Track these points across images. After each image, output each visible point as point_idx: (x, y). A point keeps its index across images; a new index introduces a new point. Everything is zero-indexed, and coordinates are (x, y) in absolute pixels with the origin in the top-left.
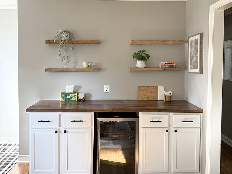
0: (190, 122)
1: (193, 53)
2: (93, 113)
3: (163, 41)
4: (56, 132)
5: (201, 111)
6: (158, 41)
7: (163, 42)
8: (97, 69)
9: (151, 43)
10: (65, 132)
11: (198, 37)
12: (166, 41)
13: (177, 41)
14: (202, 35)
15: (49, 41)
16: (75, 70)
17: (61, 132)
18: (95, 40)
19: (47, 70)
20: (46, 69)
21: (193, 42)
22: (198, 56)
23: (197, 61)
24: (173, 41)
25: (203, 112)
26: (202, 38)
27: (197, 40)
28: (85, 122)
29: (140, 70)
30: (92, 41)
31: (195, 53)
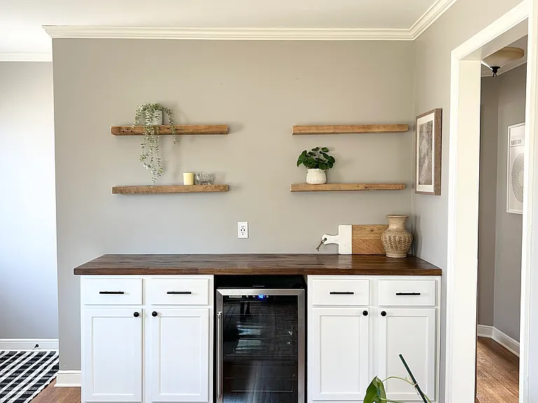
0: (414, 294)
1: (425, 151)
2: (212, 277)
3: (363, 127)
4: (136, 315)
5: (437, 272)
6: (351, 126)
7: (365, 130)
8: (222, 188)
9: (337, 130)
10: (155, 314)
11: (431, 117)
12: (369, 127)
13: (393, 126)
14: (439, 114)
15: (120, 128)
16: (174, 189)
17: (146, 316)
18: (217, 126)
19: (116, 190)
20: (113, 188)
21: (424, 128)
22: (431, 159)
23: (430, 169)
24: (385, 126)
25: (441, 275)
26: (439, 120)
27: (429, 124)
28: (196, 294)
29: (313, 188)
30: (210, 127)
31: (428, 152)
